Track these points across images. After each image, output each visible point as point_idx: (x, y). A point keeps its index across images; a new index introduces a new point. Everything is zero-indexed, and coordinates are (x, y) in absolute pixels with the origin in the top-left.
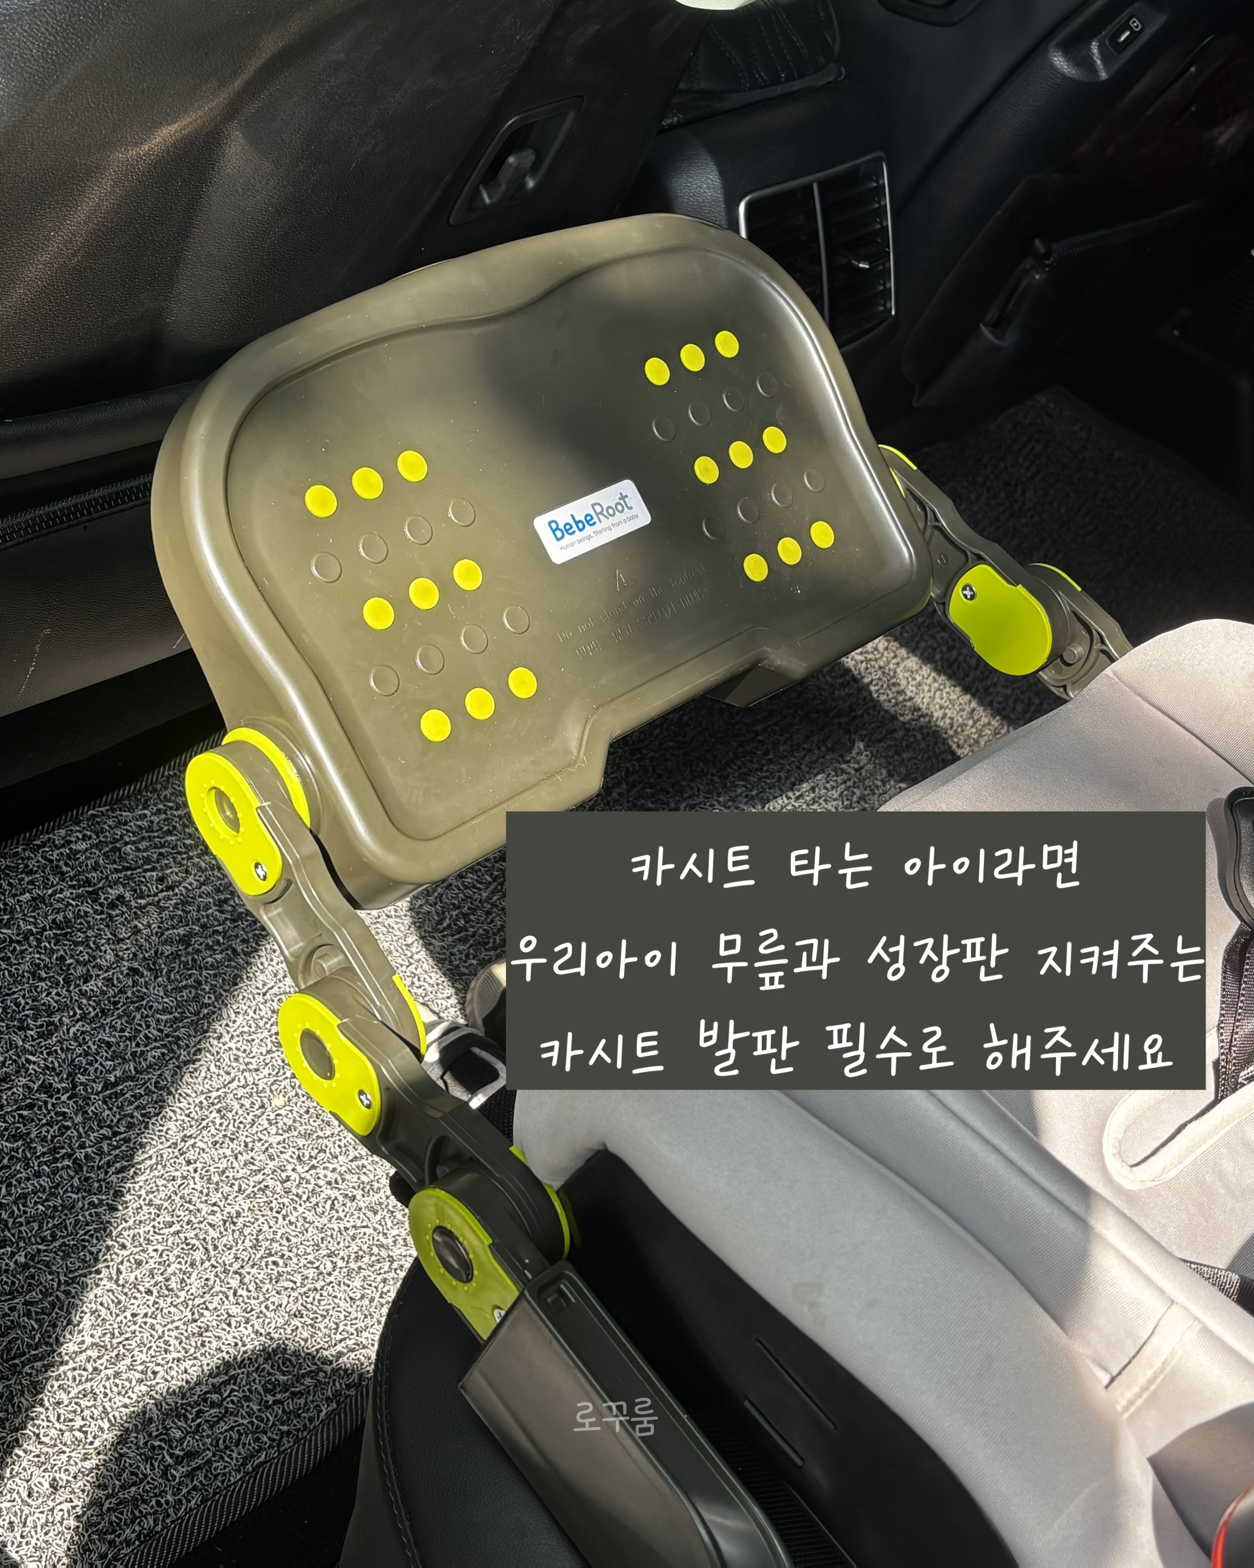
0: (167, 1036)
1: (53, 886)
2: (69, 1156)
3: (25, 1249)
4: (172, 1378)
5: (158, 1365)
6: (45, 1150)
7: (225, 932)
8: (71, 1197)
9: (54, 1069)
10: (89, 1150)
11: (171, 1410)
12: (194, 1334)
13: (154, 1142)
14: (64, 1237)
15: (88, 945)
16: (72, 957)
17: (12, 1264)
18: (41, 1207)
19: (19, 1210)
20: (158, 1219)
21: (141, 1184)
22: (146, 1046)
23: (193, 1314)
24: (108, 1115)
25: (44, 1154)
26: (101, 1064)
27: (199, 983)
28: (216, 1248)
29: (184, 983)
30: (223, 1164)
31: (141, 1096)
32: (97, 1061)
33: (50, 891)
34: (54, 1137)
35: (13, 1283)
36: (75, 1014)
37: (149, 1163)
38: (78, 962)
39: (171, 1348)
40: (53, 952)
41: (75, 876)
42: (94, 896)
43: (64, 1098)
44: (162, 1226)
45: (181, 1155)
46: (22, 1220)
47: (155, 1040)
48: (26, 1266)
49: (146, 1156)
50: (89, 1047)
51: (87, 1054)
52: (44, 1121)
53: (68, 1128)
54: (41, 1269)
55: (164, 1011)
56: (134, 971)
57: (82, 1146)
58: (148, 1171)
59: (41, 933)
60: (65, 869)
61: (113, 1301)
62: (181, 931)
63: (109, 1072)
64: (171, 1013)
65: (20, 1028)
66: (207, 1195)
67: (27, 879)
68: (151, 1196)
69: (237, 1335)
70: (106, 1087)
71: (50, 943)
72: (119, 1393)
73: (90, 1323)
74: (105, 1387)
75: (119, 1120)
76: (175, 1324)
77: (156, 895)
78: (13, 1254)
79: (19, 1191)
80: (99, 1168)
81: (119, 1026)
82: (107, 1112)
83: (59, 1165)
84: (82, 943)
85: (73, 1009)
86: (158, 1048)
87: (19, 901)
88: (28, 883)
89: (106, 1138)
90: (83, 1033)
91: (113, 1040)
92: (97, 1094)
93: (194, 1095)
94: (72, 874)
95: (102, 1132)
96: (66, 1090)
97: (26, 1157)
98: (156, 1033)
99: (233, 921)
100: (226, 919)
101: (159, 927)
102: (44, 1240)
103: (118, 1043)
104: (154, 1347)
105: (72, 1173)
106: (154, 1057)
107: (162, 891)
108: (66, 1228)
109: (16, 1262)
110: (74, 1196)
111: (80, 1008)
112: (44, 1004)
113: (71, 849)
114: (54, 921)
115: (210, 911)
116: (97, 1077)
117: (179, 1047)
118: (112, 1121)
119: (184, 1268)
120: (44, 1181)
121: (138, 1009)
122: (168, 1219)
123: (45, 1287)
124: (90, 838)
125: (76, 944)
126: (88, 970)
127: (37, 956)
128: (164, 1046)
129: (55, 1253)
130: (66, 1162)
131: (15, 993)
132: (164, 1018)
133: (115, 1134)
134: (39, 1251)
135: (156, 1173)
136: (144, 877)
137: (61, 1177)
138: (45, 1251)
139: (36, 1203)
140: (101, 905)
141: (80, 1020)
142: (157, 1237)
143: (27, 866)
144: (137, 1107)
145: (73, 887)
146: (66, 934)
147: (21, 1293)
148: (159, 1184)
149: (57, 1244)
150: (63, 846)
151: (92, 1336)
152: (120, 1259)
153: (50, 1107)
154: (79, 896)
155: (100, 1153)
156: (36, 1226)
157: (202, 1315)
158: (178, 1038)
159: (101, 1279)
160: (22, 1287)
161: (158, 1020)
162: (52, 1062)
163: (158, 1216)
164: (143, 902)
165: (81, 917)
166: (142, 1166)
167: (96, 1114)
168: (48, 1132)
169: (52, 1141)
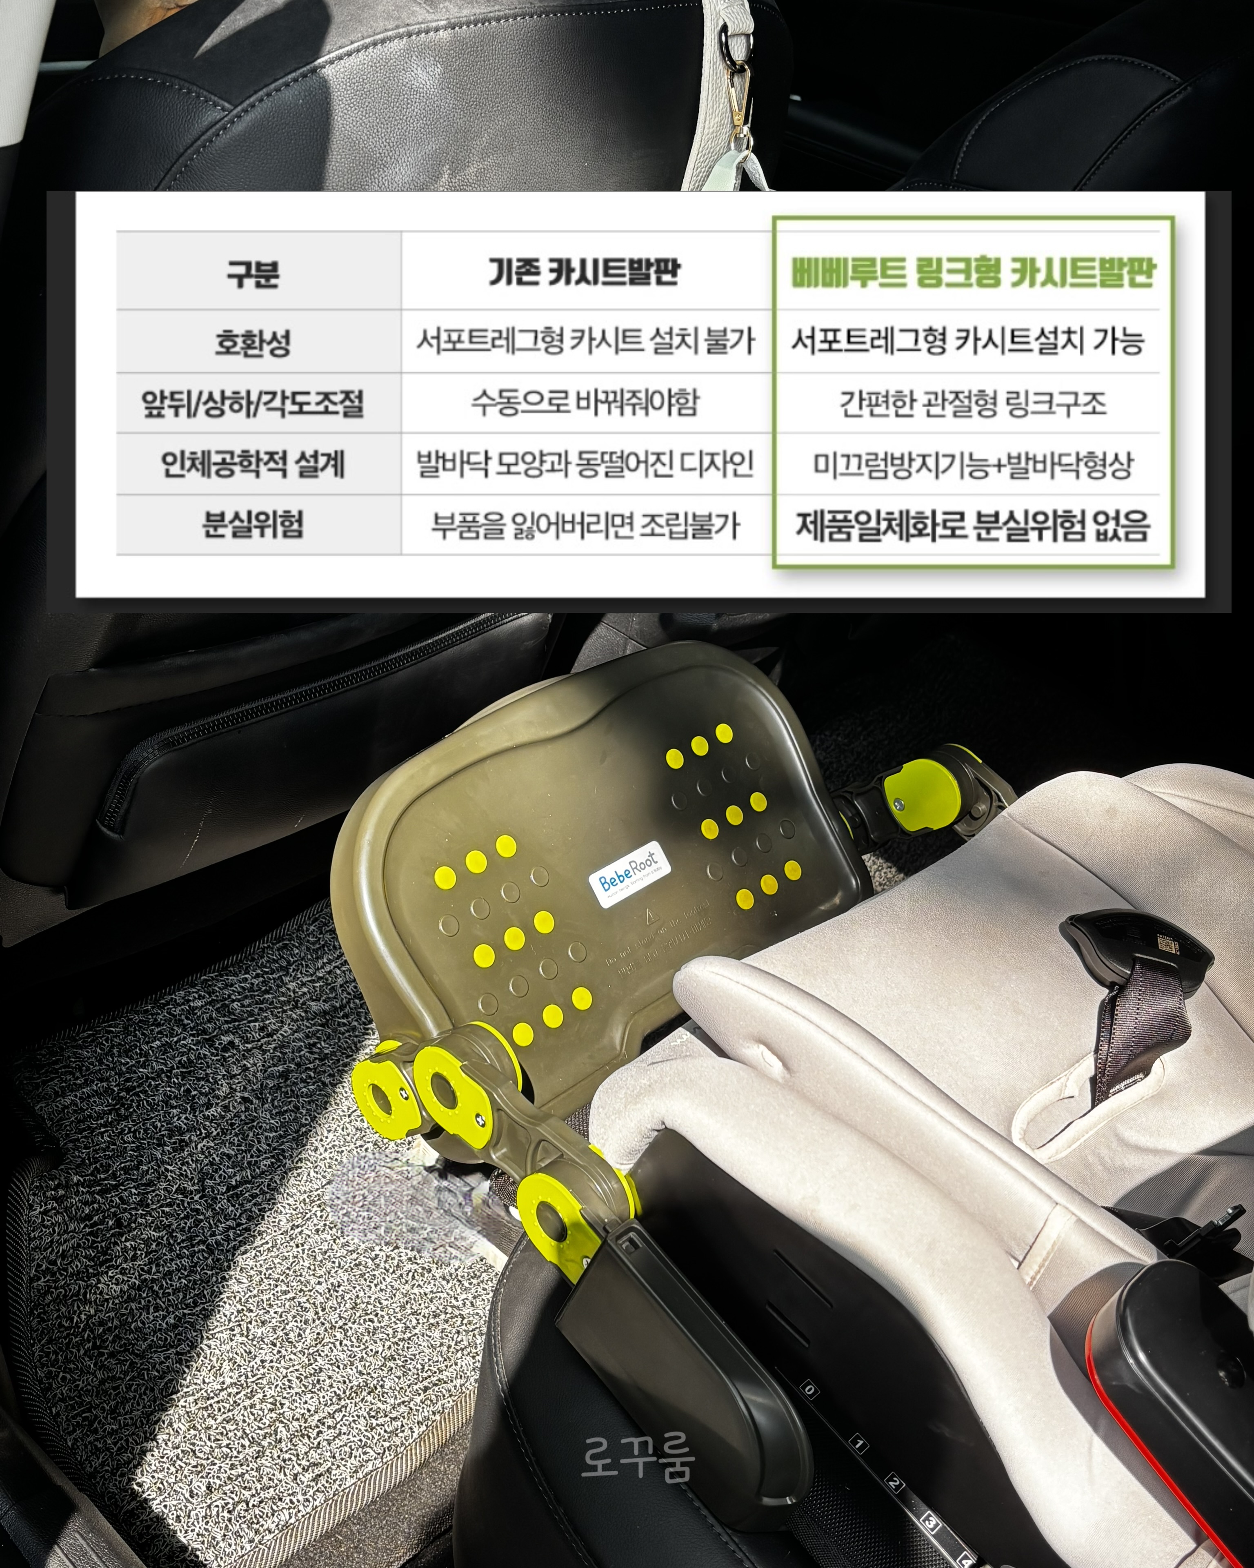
0: (275, 1149)
1: (177, 1035)
2: (203, 1242)
3: (174, 1313)
4: (296, 1407)
5: (285, 1398)
6: (184, 1238)
7: (315, 1069)
8: (206, 1274)
9: (187, 1176)
10: (219, 1237)
11: (297, 1431)
12: (311, 1375)
13: (269, 1231)
14: (203, 1303)
15: (208, 1081)
16: (195, 1089)
17: (164, 1325)
18: (183, 1281)
19: (167, 1283)
20: (276, 1290)
21: (262, 1262)
22: (258, 1157)
23: (309, 1360)
24: (232, 1211)
25: (183, 1241)
26: (224, 1171)
27: (297, 1108)
28: (323, 1310)
29: (285, 1108)
30: (325, 1247)
31: (257, 1195)
32: (221, 1169)
33: (175, 1039)
34: (190, 1228)
35: (166, 1339)
36: (201, 1133)
37: (266, 1247)
38: (201, 1093)
39: (294, 1386)
40: (180, 1085)
41: (194, 1027)
42: (210, 1042)
43: (197, 1198)
44: (279, 1294)
45: (292, 1240)
46: (170, 1291)
47: (265, 1153)
48: (175, 1326)
49: (264, 1241)
50: (214, 1159)
51: (211, 1164)
52: (182, 1215)
53: (202, 1221)
54: (187, 1328)
55: (271, 1130)
56: (245, 1100)
57: (213, 1234)
58: (266, 1253)
59: (170, 1072)
60: (186, 1022)
61: (245, 1351)
62: (280, 1068)
63: (230, 1177)
64: (276, 1132)
65: (159, 1145)
66: (314, 1270)
67: (157, 1030)
68: (270, 1271)
69: (344, 1374)
70: (228, 1190)
71: (178, 1079)
72: (255, 1420)
73: (228, 1368)
74: (243, 1415)
75: (241, 1214)
76: (296, 1367)
77: (259, 1040)
78: (164, 1317)
79: (166, 1269)
80: (228, 1251)
81: (236, 1142)
82: (231, 1208)
83: (196, 1249)
84: (203, 1079)
85: (199, 1129)
86: (268, 1158)
87: (151, 1047)
88: (158, 1033)
89: (230, 1228)
90: (208, 1148)
91: (233, 1153)
92: (223, 1194)
93: (298, 1194)
94: (192, 1025)
95: (227, 1223)
96: (197, 1191)
97: (169, 1243)
98: (265, 1147)
99: (321, 1060)
100: (316, 1059)
101: (263, 1066)
102: (188, 1306)
103: (236, 1155)
104: (280, 1384)
105: (206, 1255)
106: (265, 1166)
107: (263, 1037)
108: (204, 1296)
109: (167, 1323)
110: (210, 1273)
111: (205, 1129)
112: (176, 1127)
113: (190, 1006)
114: (180, 1062)
115: (302, 1053)
116: (221, 1182)
117: (285, 1157)
118: (235, 1215)
119: (299, 1325)
120: (185, 1262)
121: (251, 1129)
122: (284, 1288)
123: (191, 1341)
124: (204, 998)
125: (199, 1079)
126: (209, 1100)
127: (169, 1089)
128: (273, 1157)
129: (198, 1316)
130: (202, 1247)
131: (152, 1118)
132: (271, 1135)
133: (239, 1225)
134: (184, 1314)
135: (273, 1254)
136: (249, 1027)
137: (198, 1258)
138: (189, 1314)
139: (180, 1278)
140: (216, 1049)
141: (205, 1138)
142: (277, 1302)
143: (156, 1020)
144: (255, 1204)
145: (193, 1035)
146: (190, 1071)
147: (172, 1347)
148: (276, 1262)
149: (198, 1309)
150: (183, 1004)
151: (231, 1377)
152: (249, 1320)
153: (186, 1205)
154: (198, 1043)
155: (228, 1240)
156: (181, 1295)
157: (316, 1360)
158: (283, 1151)
159: (234, 1335)
160: (174, 1342)
161: (266, 1137)
162: (185, 1171)
163: (277, 1286)
164: (249, 1046)
165: (201, 1059)
166: (261, 1249)
167: (222, 1210)
168: (186, 1223)
169: (189, 1231)
